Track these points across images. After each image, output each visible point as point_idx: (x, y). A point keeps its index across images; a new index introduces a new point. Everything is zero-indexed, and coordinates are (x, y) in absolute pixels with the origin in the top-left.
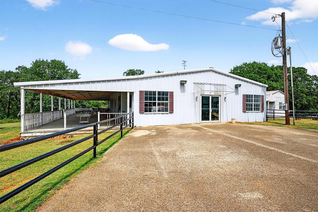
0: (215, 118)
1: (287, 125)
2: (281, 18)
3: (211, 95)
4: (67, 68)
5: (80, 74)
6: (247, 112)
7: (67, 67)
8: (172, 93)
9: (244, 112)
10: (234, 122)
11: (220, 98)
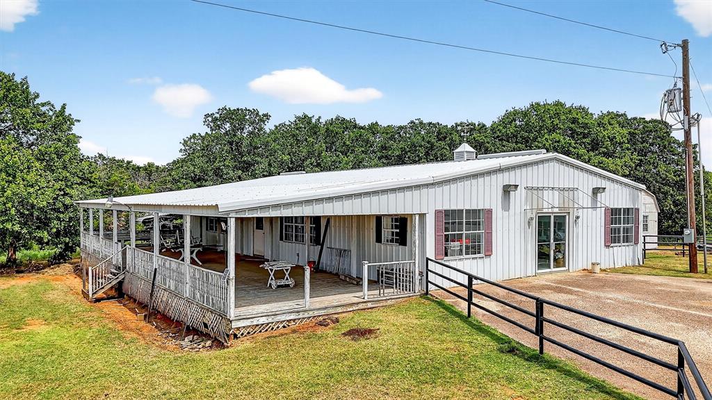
0: (559, 263)
1: (691, 274)
2: (680, 50)
3: (552, 213)
4: (38, 101)
5: (79, 121)
6: (612, 245)
7: (37, 96)
8: (490, 212)
9: (608, 246)
10: (597, 269)
11: (567, 217)
